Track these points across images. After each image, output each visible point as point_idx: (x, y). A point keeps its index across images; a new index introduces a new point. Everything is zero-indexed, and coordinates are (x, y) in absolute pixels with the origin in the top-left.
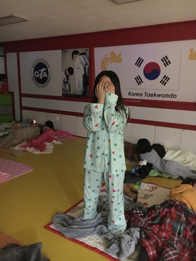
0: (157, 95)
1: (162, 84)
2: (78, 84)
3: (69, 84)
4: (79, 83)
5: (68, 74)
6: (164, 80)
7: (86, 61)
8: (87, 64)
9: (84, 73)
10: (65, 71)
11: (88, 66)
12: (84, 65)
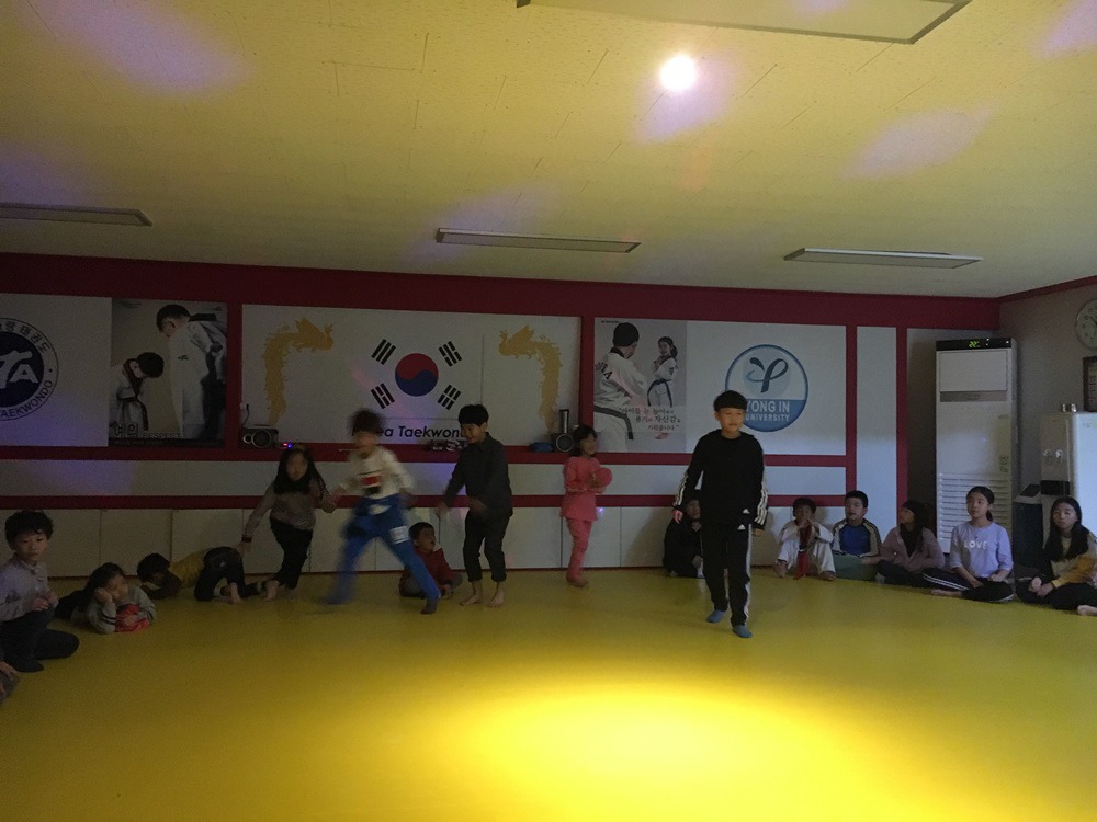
0: (430, 433)
1: (444, 405)
2: (181, 406)
3: (143, 407)
4: (185, 402)
5: (138, 373)
6: (447, 396)
7: (216, 339)
8: (221, 347)
9: (205, 372)
10: (127, 365)
11: (221, 352)
12: (208, 350)
